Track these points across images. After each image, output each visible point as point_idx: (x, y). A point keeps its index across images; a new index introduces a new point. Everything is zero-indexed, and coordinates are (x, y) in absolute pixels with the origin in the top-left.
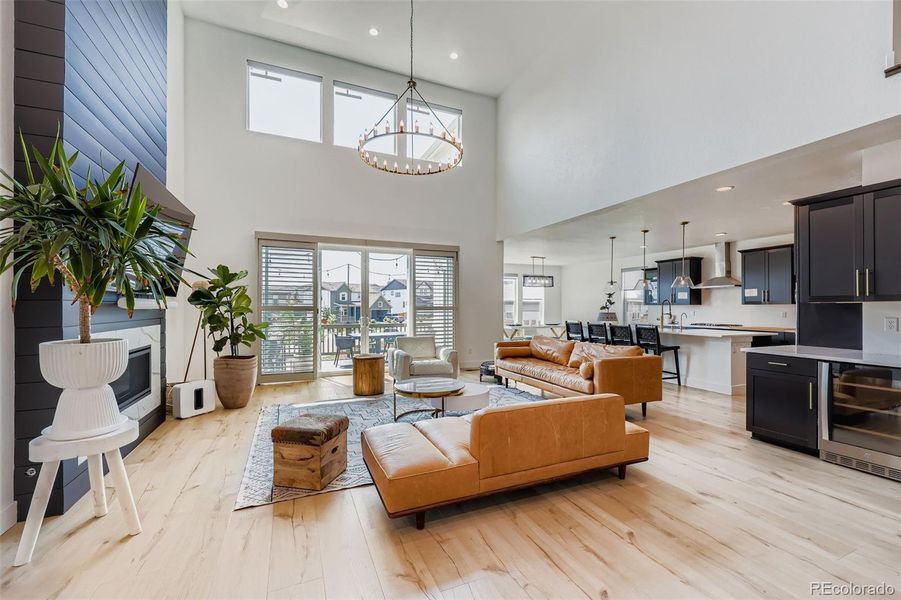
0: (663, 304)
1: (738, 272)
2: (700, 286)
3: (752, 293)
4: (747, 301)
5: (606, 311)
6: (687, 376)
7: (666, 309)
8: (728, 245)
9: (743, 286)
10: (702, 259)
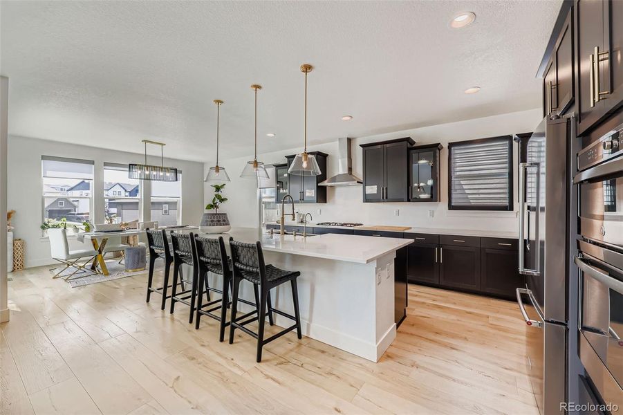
0: (284, 202)
1: (359, 170)
2: (325, 183)
3: (372, 190)
4: (367, 199)
5: (213, 211)
6: (310, 320)
7: (288, 208)
8: (349, 140)
9: (364, 183)
10: (327, 155)
